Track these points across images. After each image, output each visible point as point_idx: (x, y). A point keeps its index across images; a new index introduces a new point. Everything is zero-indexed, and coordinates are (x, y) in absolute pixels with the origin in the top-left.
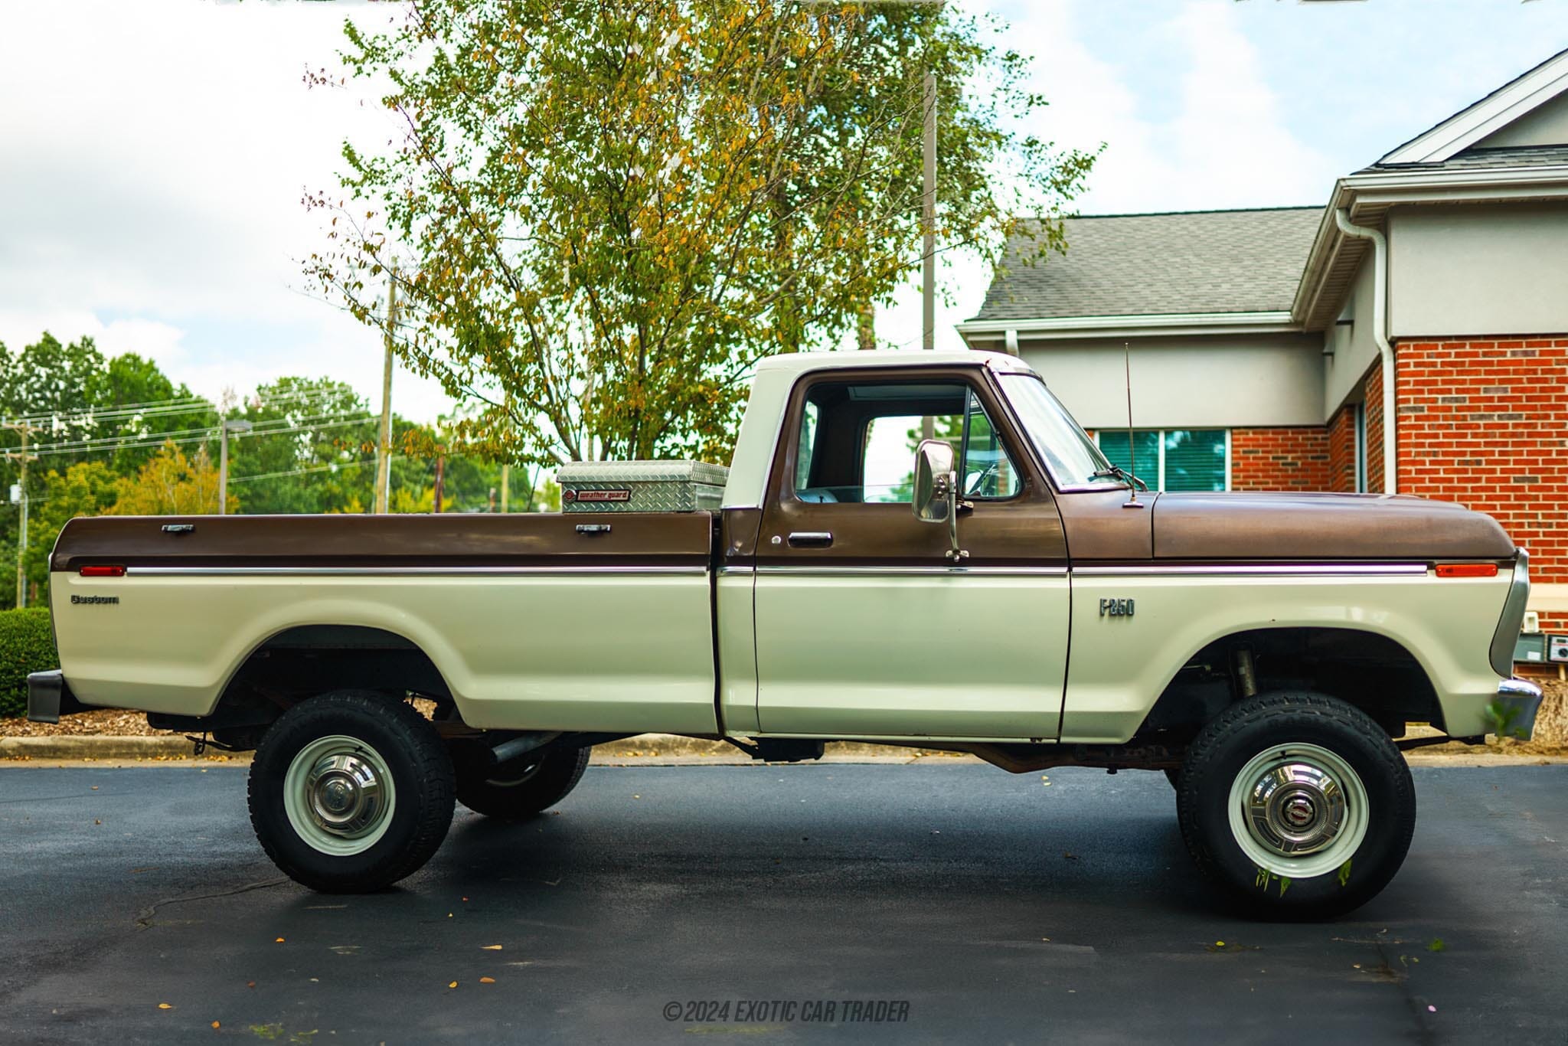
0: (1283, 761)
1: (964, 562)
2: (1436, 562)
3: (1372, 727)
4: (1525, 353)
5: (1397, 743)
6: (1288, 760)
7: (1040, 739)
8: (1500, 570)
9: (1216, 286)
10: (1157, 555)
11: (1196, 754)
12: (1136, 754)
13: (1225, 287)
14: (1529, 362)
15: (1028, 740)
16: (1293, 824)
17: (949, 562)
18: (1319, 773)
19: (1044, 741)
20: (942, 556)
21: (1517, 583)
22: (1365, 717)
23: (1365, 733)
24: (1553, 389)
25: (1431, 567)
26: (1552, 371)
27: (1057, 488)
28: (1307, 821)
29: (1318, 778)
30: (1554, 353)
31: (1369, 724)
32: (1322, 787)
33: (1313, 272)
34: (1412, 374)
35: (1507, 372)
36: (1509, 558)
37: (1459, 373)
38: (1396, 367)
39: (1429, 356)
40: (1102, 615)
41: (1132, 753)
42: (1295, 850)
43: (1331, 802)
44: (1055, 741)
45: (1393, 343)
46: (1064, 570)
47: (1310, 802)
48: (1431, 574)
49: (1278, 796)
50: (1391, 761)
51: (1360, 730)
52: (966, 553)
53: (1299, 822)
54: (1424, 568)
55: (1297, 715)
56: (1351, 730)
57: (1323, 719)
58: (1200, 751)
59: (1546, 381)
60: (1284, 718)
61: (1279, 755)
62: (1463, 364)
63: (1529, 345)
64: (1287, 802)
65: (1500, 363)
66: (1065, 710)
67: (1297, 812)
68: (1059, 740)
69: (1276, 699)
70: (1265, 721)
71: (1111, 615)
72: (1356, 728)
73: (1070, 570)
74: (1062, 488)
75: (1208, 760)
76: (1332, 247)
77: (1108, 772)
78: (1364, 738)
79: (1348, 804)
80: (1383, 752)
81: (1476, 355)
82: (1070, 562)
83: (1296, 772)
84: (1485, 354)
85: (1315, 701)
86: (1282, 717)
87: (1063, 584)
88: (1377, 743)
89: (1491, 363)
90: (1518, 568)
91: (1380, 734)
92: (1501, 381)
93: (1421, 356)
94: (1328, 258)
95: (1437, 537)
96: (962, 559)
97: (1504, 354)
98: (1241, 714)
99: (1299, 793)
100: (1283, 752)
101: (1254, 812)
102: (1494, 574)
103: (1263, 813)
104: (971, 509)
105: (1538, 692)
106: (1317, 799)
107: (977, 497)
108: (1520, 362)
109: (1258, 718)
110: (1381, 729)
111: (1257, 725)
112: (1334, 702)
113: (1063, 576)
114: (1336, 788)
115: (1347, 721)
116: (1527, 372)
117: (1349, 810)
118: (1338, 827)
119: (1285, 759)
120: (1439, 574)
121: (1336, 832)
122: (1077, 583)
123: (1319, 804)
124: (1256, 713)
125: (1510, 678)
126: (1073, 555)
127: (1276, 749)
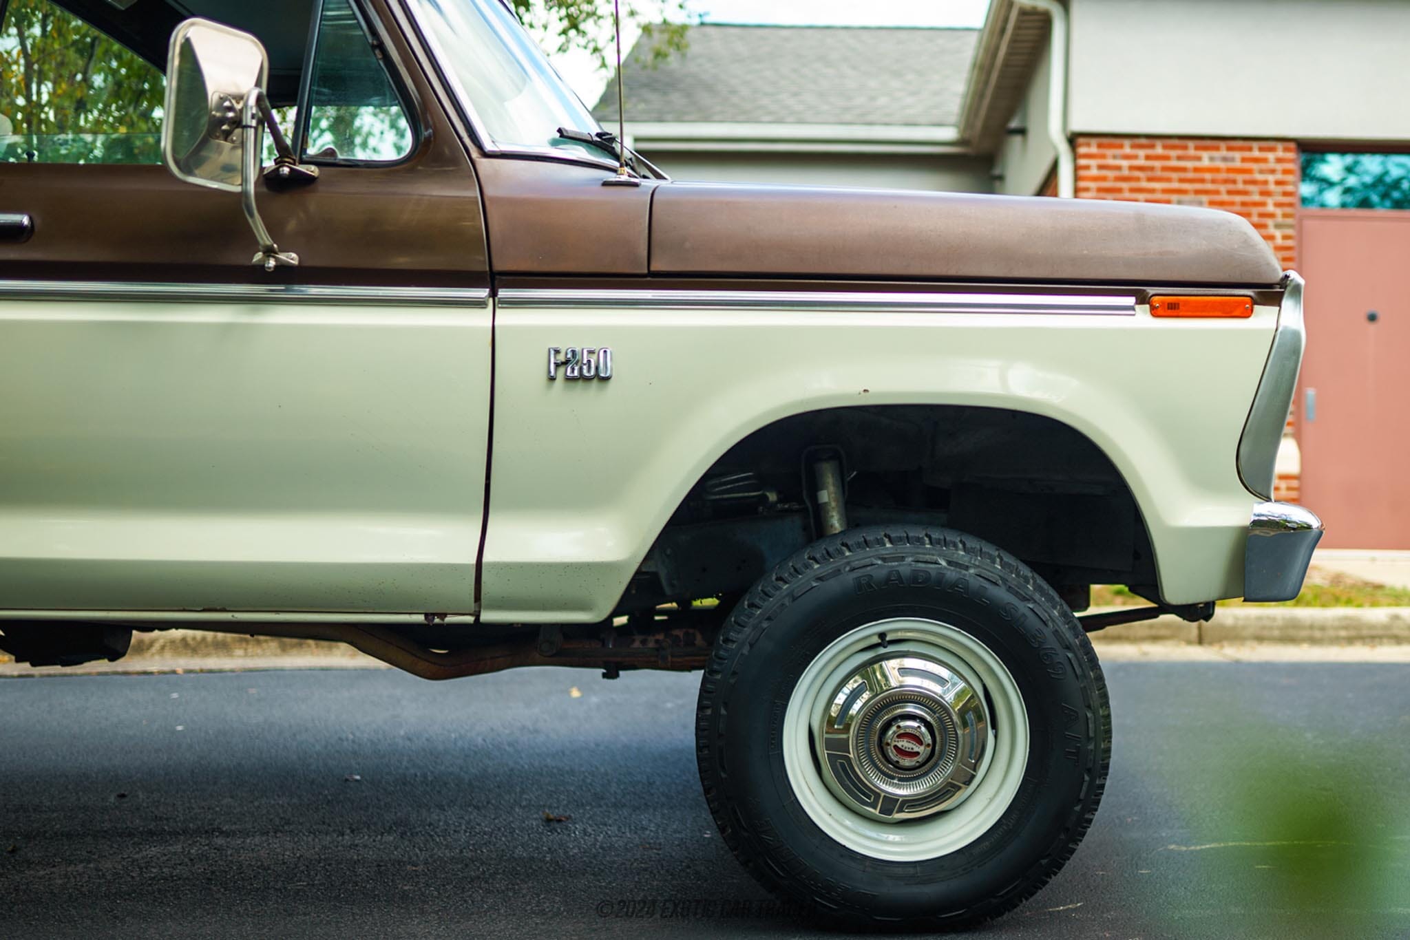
0: (882, 651)
1: (285, 275)
2: (1151, 291)
3: (1038, 588)
4: (1225, 159)
5: (1080, 619)
6: (891, 649)
7: (443, 615)
8: (1257, 308)
9: (872, 99)
10: (655, 267)
11: (727, 640)
12: (651, 645)
13: (882, 101)
14: (1229, 170)
15: (420, 618)
16: (897, 766)
17: (257, 275)
18: (945, 673)
19: (450, 619)
20: (246, 263)
21: (1285, 328)
22: (1025, 571)
23: (1025, 599)
24: (1256, 204)
25: (1142, 299)
26: (1254, 182)
27: (479, 146)
28: (920, 759)
29: (941, 681)
30: (1256, 160)
31: (1033, 583)
32: (949, 697)
33: (981, 68)
34: (1095, 179)
35: (1202, 181)
36: (1270, 286)
37: (1150, 179)
38: (1077, 168)
39: (1115, 157)
40: (552, 379)
41: (644, 642)
42: (900, 810)
43: (965, 724)
44: (470, 619)
45: (1074, 139)
46: (483, 293)
47: (928, 725)
48: (1143, 311)
49: (872, 714)
50: (1068, 648)
51: (1016, 594)
52: (292, 258)
53: (907, 762)
54: (1130, 301)
55: (906, 567)
56: (1001, 594)
57: (952, 574)
58: (732, 635)
59: (1245, 193)
60: (884, 572)
61: (876, 640)
62: (1152, 169)
63: (1230, 149)
64: (888, 725)
65: (1196, 170)
66: (485, 559)
67: (904, 744)
68: (477, 616)
69: (870, 538)
70: (849, 579)
71: (568, 379)
72: (1009, 589)
73: (493, 294)
74: (489, 146)
75: (745, 651)
76: (1003, 31)
77: (604, 676)
78: (1023, 608)
79: (994, 725)
80: (1056, 633)
81: (1167, 158)
82: (494, 279)
83: (904, 671)
84: (1179, 158)
85: (938, 542)
86: (880, 570)
87: (479, 319)
88: (1045, 616)
89: (1184, 170)
90: (1287, 303)
91: (1050, 599)
92: (1197, 192)
93: (1103, 157)
94: (997, 48)
95: (1153, 247)
96: (282, 268)
97: (1199, 159)
98: (807, 566)
99: (910, 709)
100: (882, 635)
101: (829, 744)
102: (1247, 314)
103: (844, 746)
104: (310, 180)
105: (1315, 523)
106: (940, 720)
107: (329, 160)
108: (1217, 170)
109: (837, 572)
110: (1052, 592)
111: (833, 586)
112: (973, 543)
113: (480, 304)
114: (974, 696)
115: (995, 578)
116: (1226, 181)
117: (996, 737)
118: (975, 768)
119: (885, 646)
120: (1155, 312)
121: (973, 777)
122: (506, 318)
123: (944, 728)
124: (833, 564)
125: (1268, 499)
126: (499, 266)
127: (868, 631)
